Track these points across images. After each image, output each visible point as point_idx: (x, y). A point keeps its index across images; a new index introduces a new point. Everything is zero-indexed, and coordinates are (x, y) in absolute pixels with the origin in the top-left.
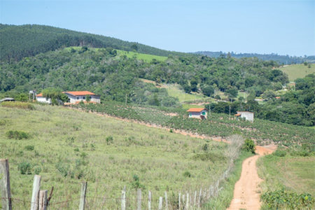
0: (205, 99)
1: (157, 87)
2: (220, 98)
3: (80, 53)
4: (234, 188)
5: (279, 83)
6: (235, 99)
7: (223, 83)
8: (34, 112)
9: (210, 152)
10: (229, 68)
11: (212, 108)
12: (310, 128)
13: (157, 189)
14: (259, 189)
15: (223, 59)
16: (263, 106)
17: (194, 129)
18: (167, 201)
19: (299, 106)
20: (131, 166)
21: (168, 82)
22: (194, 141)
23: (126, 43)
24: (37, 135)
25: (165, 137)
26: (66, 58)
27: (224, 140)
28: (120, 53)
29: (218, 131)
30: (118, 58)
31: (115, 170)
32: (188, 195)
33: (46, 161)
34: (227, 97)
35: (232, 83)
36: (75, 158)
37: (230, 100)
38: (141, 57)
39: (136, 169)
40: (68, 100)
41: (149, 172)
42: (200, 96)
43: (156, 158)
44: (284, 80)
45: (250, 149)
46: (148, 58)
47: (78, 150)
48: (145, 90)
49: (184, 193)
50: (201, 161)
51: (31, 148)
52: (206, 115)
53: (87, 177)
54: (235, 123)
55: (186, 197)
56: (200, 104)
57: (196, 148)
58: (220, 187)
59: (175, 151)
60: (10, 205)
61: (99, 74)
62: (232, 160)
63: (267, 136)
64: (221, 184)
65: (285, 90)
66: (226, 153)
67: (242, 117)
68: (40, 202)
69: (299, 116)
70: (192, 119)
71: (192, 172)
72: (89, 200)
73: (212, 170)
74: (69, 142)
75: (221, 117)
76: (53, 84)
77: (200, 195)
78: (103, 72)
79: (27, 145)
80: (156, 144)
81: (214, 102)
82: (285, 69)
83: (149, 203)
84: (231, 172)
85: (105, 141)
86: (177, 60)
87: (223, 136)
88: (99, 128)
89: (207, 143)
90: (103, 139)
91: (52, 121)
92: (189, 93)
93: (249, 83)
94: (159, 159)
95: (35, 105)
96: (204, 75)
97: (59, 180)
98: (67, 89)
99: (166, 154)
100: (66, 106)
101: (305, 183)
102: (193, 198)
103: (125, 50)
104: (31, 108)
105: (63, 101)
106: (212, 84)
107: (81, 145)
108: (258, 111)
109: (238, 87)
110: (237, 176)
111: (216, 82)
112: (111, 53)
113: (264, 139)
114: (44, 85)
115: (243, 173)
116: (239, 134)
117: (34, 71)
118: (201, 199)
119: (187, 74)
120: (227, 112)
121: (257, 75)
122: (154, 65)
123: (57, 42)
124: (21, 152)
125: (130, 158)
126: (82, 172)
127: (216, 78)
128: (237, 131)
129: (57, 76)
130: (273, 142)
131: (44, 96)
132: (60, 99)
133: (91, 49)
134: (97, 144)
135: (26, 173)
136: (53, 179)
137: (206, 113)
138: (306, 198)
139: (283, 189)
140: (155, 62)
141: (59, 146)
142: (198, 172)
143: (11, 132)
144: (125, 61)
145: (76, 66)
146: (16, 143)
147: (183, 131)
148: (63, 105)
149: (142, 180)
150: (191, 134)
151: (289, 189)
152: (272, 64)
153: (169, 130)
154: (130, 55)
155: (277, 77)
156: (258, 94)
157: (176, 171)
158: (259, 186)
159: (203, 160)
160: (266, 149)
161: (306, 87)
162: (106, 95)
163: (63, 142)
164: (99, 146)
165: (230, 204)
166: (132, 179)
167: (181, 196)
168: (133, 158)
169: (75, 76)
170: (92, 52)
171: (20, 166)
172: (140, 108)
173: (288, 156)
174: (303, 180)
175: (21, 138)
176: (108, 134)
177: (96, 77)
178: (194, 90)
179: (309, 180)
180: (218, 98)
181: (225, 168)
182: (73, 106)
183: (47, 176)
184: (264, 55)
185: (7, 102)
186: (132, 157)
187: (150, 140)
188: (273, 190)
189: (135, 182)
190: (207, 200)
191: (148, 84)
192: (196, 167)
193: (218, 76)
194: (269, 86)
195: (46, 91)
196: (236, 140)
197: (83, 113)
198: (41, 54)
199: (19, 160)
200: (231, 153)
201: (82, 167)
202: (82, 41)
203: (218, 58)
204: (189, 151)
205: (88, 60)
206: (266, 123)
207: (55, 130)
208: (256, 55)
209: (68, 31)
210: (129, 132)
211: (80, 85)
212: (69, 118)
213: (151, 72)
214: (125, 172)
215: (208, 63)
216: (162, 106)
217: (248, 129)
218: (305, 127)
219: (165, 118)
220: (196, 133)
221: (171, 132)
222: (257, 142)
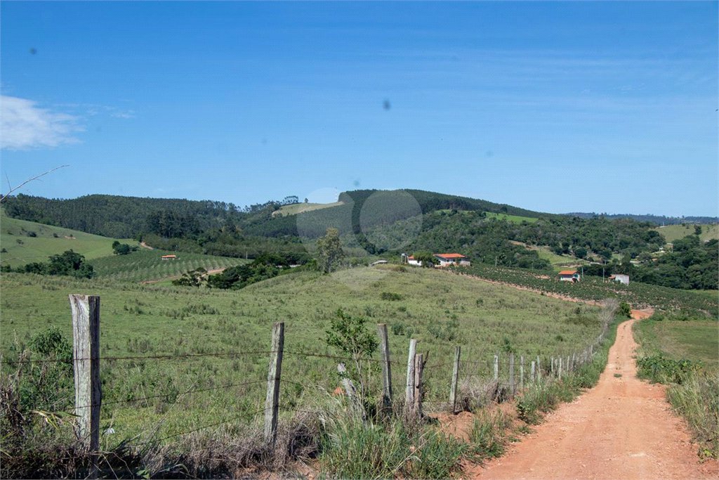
0: (577, 261)
1: (528, 249)
2: (593, 261)
3: (450, 215)
4: (608, 354)
5: (656, 244)
6: (609, 261)
7: (596, 244)
8: (406, 274)
9: (583, 315)
10: (603, 229)
11: (588, 271)
12: (689, 291)
13: (528, 353)
14: (635, 354)
15: (596, 220)
16: (638, 268)
17: (565, 292)
18: (539, 366)
19: (678, 268)
20: (501, 329)
21: (538, 245)
22: (566, 304)
23: (496, 205)
24: (409, 296)
25: (536, 300)
26: (437, 221)
27: (597, 304)
28: (490, 215)
29: (591, 293)
30: (487, 220)
31: (485, 332)
32: (560, 360)
33: (418, 322)
34: (600, 259)
35: (606, 245)
36: (446, 320)
37: (604, 262)
38: (510, 219)
39: (506, 332)
40: (438, 263)
41: (520, 335)
42: (572, 259)
43: (527, 321)
44: (661, 242)
45: (625, 313)
46: (518, 220)
47: (448, 312)
48: (515, 252)
49: (556, 357)
50: (573, 325)
51: (403, 310)
52: (578, 278)
53: (458, 339)
54: (609, 285)
55: (558, 362)
56: (572, 267)
57: (568, 312)
58: (593, 352)
59: (546, 314)
60: (389, 368)
61: (469, 236)
62: (607, 325)
63: (643, 300)
64: (595, 348)
65: (662, 252)
66: (600, 317)
67: (617, 279)
68: (417, 365)
69: (678, 279)
70: (564, 282)
71: (564, 336)
72: (460, 363)
73: (586, 334)
74: (440, 304)
75: (595, 280)
76: (424, 246)
77: (573, 359)
78: (473, 234)
79: (400, 306)
80: (527, 307)
81: (587, 264)
82: (661, 230)
83: (522, 368)
84: (605, 337)
85: (475, 303)
86: (548, 221)
87: (596, 299)
88: (469, 290)
89: (579, 306)
90: (473, 301)
91: (423, 283)
92: (561, 255)
93: (624, 244)
94: (531, 322)
95: (406, 268)
96: (576, 237)
97: (431, 341)
98: (437, 252)
99: (537, 317)
100: (437, 268)
101: (684, 348)
102: (565, 363)
103: (495, 212)
104: (403, 270)
105: (434, 263)
106: (585, 246)
107: (451, 307)
108: (633, 273)
109: (612, 249)
110: (611, 340)
112: (480, 215)
113: (640, 303)
114: (416, 247)
115: (618, 338)
116: (614, 297)
117: (406, 233)
118: (575, 364)
119: (558, 235)
120: (600, 274)
121: (632, 237)
122: (524, 227)
123: (427, 206)
124: (395, 313)
125: (500, 321)
126: (453, 334)
127: (589, 240)
128: (612, 295)
129: (428, 238)
130: (649, 306)
131: (415, 259)
132: (431, 261)
133: (461, 212)
134: (467, 306)
135: (400, 334)
136: (425, 341)
137: (579, 276)
138: (685, 364)
139: (661, 355)
140: (525, 224)
141: (430, 308)
142: (571, 336)
143: (384, 294)
144: (494, 223)
145: (446, 228)
146: (389, 304)
147: (555, 294)
148: (434, 267)
149: (513, 344)
150: (563, 297)
151: (667, 355)
152: (648, 225)
153: (540, 292)
154: (500, 217)
155: (654, 238)
156: (634, 256)
157: (548, 335)
159: (575, 323)
160: (642, 313)
161: (685, 248)
162: (475, 257)
163: (434, 304)
164: (469, 309)
165: (604, 369)
166: (503, 342)
167: (554, 360)
168: (504, 321)
169: (445, 238)
170: (462, 214)
171: (394, 327)
172: (510, 271)
173: (666, 320)
174: (683, 345)
175: (393, 300)
176: (479, 297)
177: (466, 239)
178: (566, 252)
179: (689, 345)
180: (591, 260)
181: (599, 332)
182: (443, 268)
183: (420, 337)
184: (640, 216)
185: (381, 265)
186: (502, 320)
187: (521, 303)
188: (650, 356)
189: (505, 346)
190: (580, 365)
191: (518, 246)
192: (568, 330)
193: (591, 237)
194: (645, 248)
195: (417, 253)
196: (612, 304)
197: (454, 275)
199: (392, 321)
200: (606, 317)
201: (453, 329)
202: (452, 204)
203: (591, 219)
204: (561, 315)
205: (458, 223)
206: (642, 286)
207: (427, 291)
208: (630, 216)
209: (438, 195)
210: (499, 294)
211: (450, 247)
212: (440, 280)
213: (521, 233)
214: (496, 335)
215: (580, 224)
216: (533, 269)
217: (623, 292)
218: (684, 291)
219: (536, 280)
220: (568, 296)
221: (542, 294)
222: (633, 305)
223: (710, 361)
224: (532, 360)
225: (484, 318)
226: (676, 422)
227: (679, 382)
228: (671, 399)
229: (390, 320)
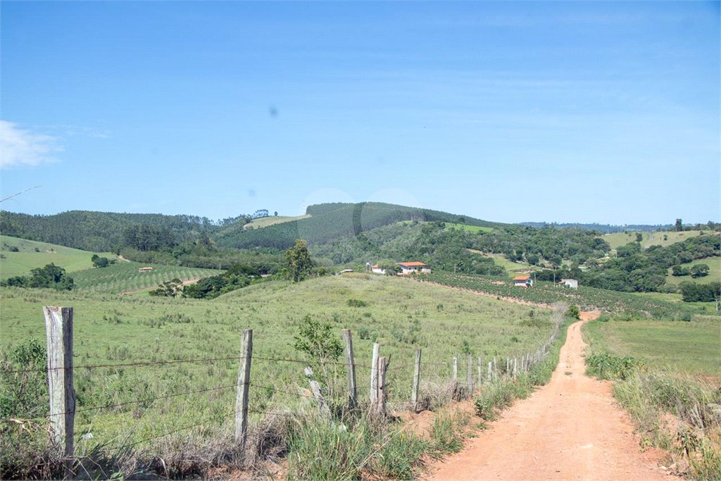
0: (530, 268)
1: (484, 256)
2: (544, 267)
3: (411, 226)
4: (559, 353)
5: (601, 251)
6: (559, 266)
7: (547, 252)
8: (370, 282)
9: (536, 317)
10: (553, 237)
11: (539, 277)
12: (632, 294)
13: (486, 354)
14: (584, 353)
15: (546, 229)
16: (586, 273)
17: (519, 297)
18: (496, 366)
19: (622, 273)
20: (460, 332)
21: (494, 253)
22: (520, 307)
23: (454, 216)
24: (373, 303)
25: (493, 304)
26: (399, 231)
27: (549, 307)
28: (449, 226)
29: (543, 297)
30: (446, 230)
31: (446, 335)
32: (515, 360)
33: (382, 327)
34: (551, 265)
35: (556, 252)
36: (409, 324)
37: (554, 268)
38: (468, 229)
39: (465, 334)
40: (401, 271)
41: (478, 337)
42: (525, 265)
43: (485, 325)
44: (606, 248)
45: (574, 315)
46: (475, 229)
47: (411, 317)
48: (473, 260)
49: (511, 357)
50: (528, 328)
51: (368, 315)
52: (531, 284)
53: (420, 342)
54: (560, 290)
55: (514, 362)
56: (525, 273)
57: (522, 315)
58: (546, 351)
59: (503, 318)
60: (354, 371)
61: (429, 245)
62: (557, 326)
63: (591, 302)
64: (547, 348)
65: (608, 258)
66: (552, 319)
67: (566, 284)
68: (380, 368)
69: (622, 283)
70: (519, 287)
71: (519, 337)
72: (422, 365)
73: (539, 335)
74: (403, 309)
75: (546, 284)
76: (387, 256)
77: (527, 359)
78: (433, 244)
79: (365, 312)
80: (484, 311)
81: (539, 270)
82: (606, 238)
83: (479, 368)
84: (556, 338)
85: (436, 308)
86: (503, 230)
87: (548, 303)
88: (430, 296)
89: (533, 310)
90: (434, 306)
91: (387, 290)
92: (515, 262)
93: (572, 251)
94: (487, 325)
95: (371, 276)
96: (528, 244)
97: (394, 345)
98: (400, 260)
99: (494, 320)
100: (399, 276)
101: (628, 346)
102: (520, 362)
103: (453, 222)
104: (368, 278)
105: (397, 271)
106: (537, 253)
107: (413, 312)
108: (581, 278)
109: (562, 255)
110: (562, 341)
111: (541, 251)
112: (439, 226)
113: (588, 305)
114: (379, 257)
115: (568, 337)
116: (564, 300)
117: (370, 244)
118: (528, 364)
119: (512, 244)
120: (551, 279)
121: (580, 244)
122: (481, 236)
123: (390, 218)
124: (360, 319)
125: (459, 324)
126: (415, 337)
127: (540, 247)
128: (562, 298)
129: (391, 248)
130: (596, 308)
131: (379, 268)
132: (394, 270)
133: (421, 222)
134: (428, 312)
135: (365, 338)
136: (389, 344)
138: (629, 361)
139: (607, 353)
140: (481, 233)
141: (393, 313)
142: (525, 337)
143: (350, 301)
144: (453, 233)
145: (408, 239)
146: (355, 311)
147: (510, 298)
148: (397, 275)
149: (472, 345)
150: (517, 301)
151: (613, 353)
152: (594, 233)
153: (496, 297)
154: (458, 227)
155: (599, 245)
156: (581, 262)
157: (503, 337)
158: (584, 350)
159: (529, 326)
160: (590, 315)
161: (627, 254)
162: (436, 265)
163: (397, 309)
164: (430, 313)
165: (555, 367)
166: (463, 345)
167: (509, 360)
168: (463, 325)
169: (407, 248)
170: (423, 225)
171: (360, 331)
172: (468, 277)
173: (612, 322)
174: (627, 344)
175: (359, 306)
176: (439, 302)
177: (427, 248)
178: (520, 259)
179: (632, 344)
180: (543, 266)
181: (551, 333)
182: (406, 276)
183: (384, 341)
184: (586, 225)
185: (347, 274)
186: (461, 323)
187: (479, 308)
188: (597, 354)
189: (464, 347)
190: (534, 365)
191: (475, 254)
192: (522, 332)
194: (592, 254)
195: (381, 262)
196: (563, 306)
197: (416, 282)
198: (376, 228)
199: (358, 326)
200: (557, 319)
201: (415, 333)
202: (413, 216)
203: (542, 228)
204: (516, 318)
205: (419, 233)
206: (590, 289)
207: (390, 298)
208: (578, 225)
209: (400, 207)
210: (458, 299)
211: (412, 256)
212: (402, 287)
213: (478, 242)
214: (456, 338)
215: (533, 233)
216: (489, 275)
217: (572, 296)
218: (627, 293)
219: (492, 286)
220: (522, 300)
221: (498, 299)
222: (581, 308)
223: (651, 358)
224: (490, 361)
225: (446, 322)
226: (620, 415)
227: (624, 378)
228: (616, 394)
229: (356, 325)
